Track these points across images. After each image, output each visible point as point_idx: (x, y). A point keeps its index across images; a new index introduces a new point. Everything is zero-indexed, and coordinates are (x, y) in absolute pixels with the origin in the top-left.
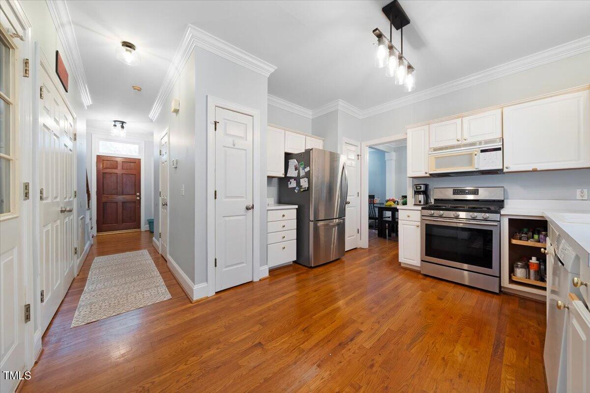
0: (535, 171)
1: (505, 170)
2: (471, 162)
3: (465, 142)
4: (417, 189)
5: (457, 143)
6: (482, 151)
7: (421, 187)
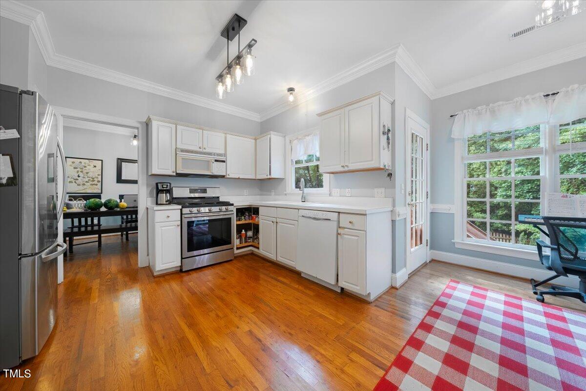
0: (239, 178)
1: (228, 176)
2: (208, 168)
3: (204, 151)
4: (163, 187)
5: (199, 150)
6: (216, 161)
7: (167, 185)
